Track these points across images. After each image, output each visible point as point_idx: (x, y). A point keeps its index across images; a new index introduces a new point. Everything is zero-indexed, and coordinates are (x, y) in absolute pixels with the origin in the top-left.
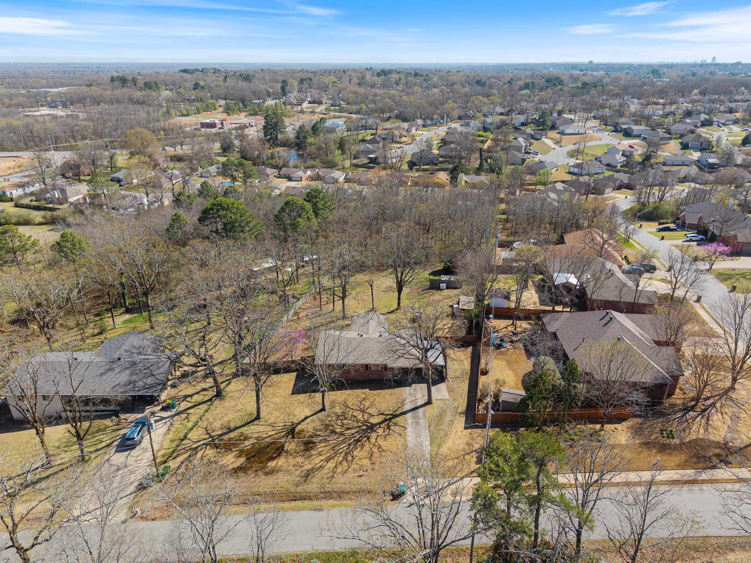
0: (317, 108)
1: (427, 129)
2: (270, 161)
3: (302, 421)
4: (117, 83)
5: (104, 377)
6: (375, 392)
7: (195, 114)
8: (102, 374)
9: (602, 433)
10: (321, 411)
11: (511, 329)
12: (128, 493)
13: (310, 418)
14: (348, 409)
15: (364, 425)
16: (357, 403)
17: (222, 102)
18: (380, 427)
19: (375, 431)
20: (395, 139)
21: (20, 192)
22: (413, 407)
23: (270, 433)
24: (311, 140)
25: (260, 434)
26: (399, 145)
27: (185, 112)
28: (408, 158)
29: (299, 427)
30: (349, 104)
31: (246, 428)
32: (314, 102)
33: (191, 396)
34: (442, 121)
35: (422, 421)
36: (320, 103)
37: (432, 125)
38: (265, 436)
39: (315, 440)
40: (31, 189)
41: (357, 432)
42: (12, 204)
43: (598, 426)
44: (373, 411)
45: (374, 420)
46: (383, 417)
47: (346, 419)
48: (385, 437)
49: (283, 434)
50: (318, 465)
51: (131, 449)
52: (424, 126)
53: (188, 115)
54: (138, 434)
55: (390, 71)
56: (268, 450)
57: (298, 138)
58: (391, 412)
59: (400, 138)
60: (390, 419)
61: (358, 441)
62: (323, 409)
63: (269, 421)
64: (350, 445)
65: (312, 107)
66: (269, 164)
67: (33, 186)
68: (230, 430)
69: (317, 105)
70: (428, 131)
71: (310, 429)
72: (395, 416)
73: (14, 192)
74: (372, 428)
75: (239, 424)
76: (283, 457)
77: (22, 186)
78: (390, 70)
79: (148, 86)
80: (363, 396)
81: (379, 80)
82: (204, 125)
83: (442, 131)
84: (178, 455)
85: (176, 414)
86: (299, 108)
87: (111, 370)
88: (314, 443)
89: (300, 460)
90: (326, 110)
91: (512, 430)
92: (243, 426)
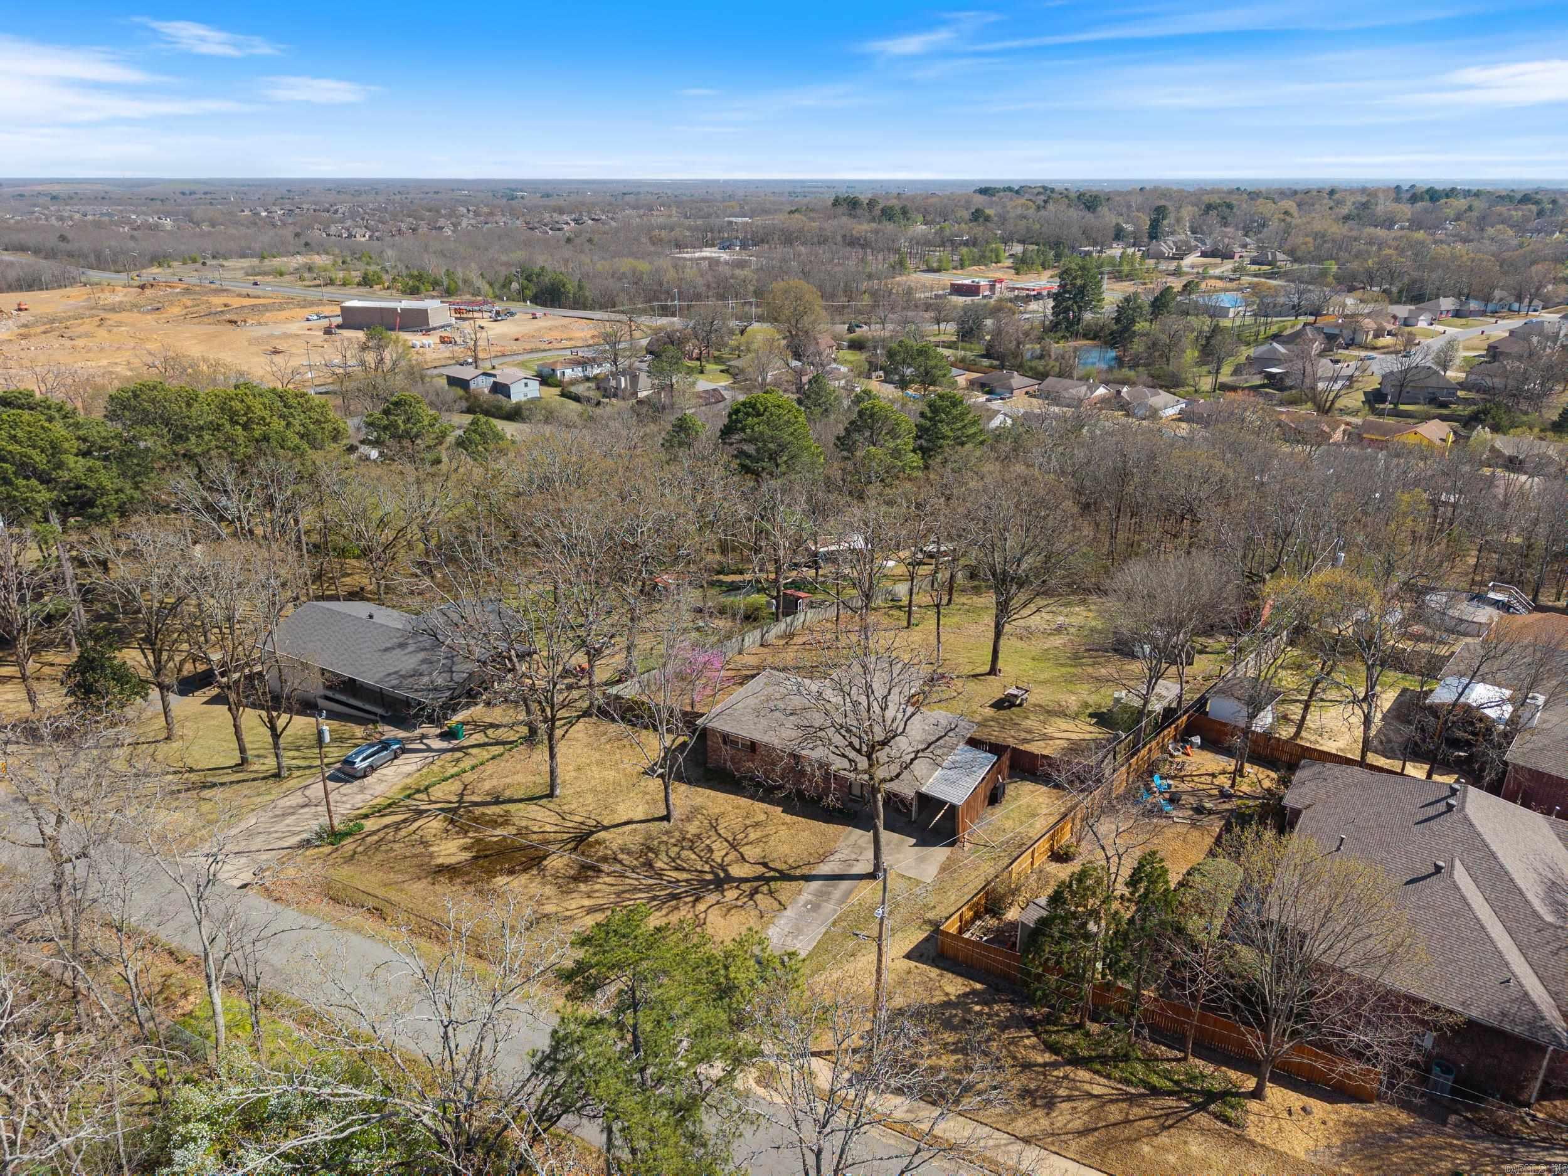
0: (1216, 266)
1: (1463, 321)
2: (1034, 364)
3: (618, 825)
4: (840, 210)
5: (388, 655)
6: (788, 818)
7: (955, 268)
8: (386, 650)
9: (1253, 1105)
10: (661, 819)
11: (1224, 781)
12: (286, 845)
13: (634, 826)
14: (712, 833)
15: (712, 872)
16: (738, 828)
17: (1018, 249)
18: (737, 887)
19: (722, 892)
20: (1360, 338)
21: (579, 372)
22: (837, 872)
23: (548, 828)
24: (1141, 326)
25: (530, 823)
26: (1363, 354)
27: (935, 265)
28: (1374, 384)
29: (602, 835)
30: (1296, 260)
31: (521, 805)
32: (1213, 254)
33: (497, 726)
34: (1516, 306)
35: (829, 907)
36: (1228, 256)
37: (1483, 313)
38: (536, 829)
39: (605, 867)
40: (596, 371)
41: (687, 881)
42: (557, 390)
43: (1251, 1083)
44: (749, 852)
45: (736, 871)
46: (761, 870)
47: (691, 848)
48: (729, 910)
49: (565, 836)
50: (568, 913)
51: (347, 782)
52: (1458, 314)
53: (938, 270)
54: (364, 759)
55: (1451, 193)
56: (517, 855)
57: (1118, 320)
58: (784, 867)
59: (1376, 336)
60: (767, 880)
61: (675, 897)
62: (667, 818)
63: (565, 808)
64: (654, 898)
65: (1203, 265)
66: (1031, 369)
67: (600, 365)
68: (497, 802)
69: (1219, 260)
70: (1462, 326)
71: (615, 846)
72: (785, 877)
73: (568, 372)
74: (721, 881)
75: (520, 795)
76: (527, 876)
77: (583, 363)
78: (1453, 190)
79: (888, 214)
80: (763, 817)
81: (1406, 210)
82: (958, 290)
83: (1499, 329)
84: (391, 814)
85: (452, 750)
86: (1173, 266)
87: (402, 646)
88: (600, 871)
89: (549, 890)
90: (1235, 271)
91: (1012, 1002)
92: (521, 801)
